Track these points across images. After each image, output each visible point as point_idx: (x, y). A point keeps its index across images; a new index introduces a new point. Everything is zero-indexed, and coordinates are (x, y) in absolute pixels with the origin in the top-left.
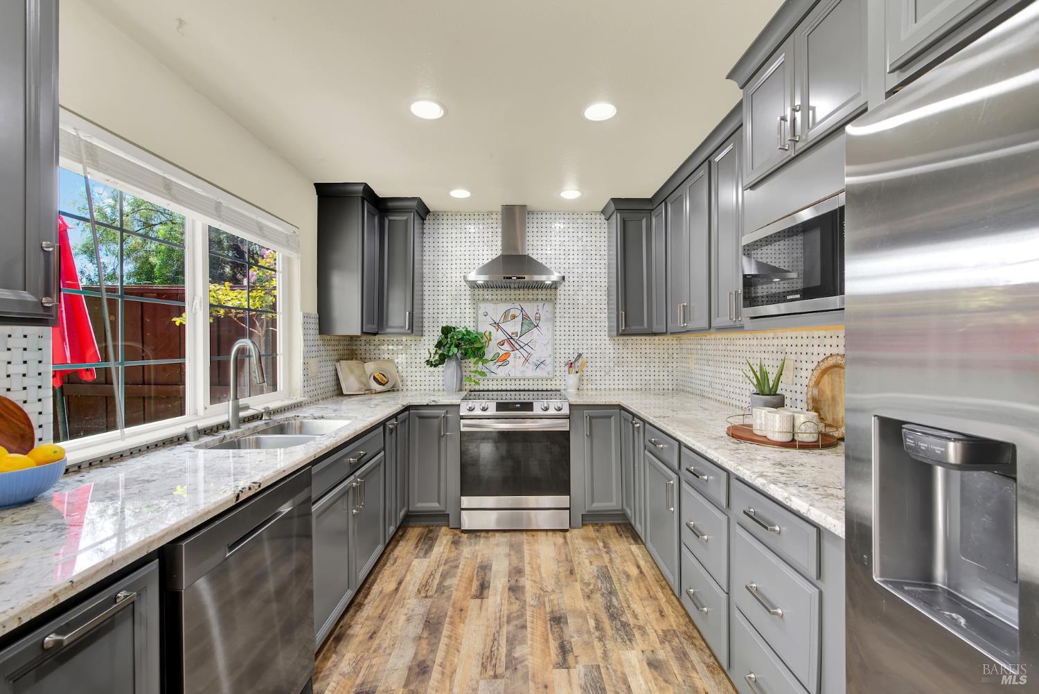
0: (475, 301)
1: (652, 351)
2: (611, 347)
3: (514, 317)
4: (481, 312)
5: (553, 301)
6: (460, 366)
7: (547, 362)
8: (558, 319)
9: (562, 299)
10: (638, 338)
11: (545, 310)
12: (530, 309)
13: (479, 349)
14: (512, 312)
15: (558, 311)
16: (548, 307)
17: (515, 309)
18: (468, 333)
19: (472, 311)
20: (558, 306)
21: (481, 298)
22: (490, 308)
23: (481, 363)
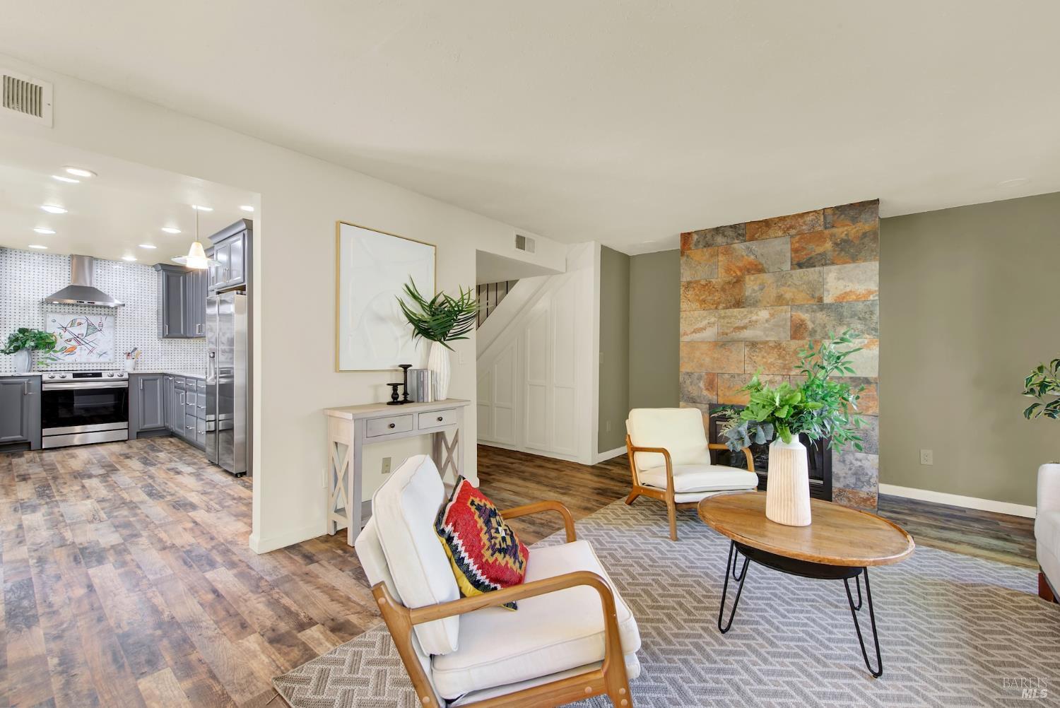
0: (44, 313)
1: (189, 347)
2: (160, 344)
3: (80, 324)
4: (49, 320)
5: (115, 316)
6: (29, 354)
7: (109, 353)
8: (118, 327)
9: (122, 313)
10: (178, 339)
11: (107, 322)
12: (95, 320)
13: (49, 343)
14: (78, 321)
15: (118, 321)
16: (110, 319)
17: (82, 319)
18: (40, 333)
19: (40, 318)
20: (118, 319)
21: (49, 310)
22: (57, 317)
23: (51, 352)
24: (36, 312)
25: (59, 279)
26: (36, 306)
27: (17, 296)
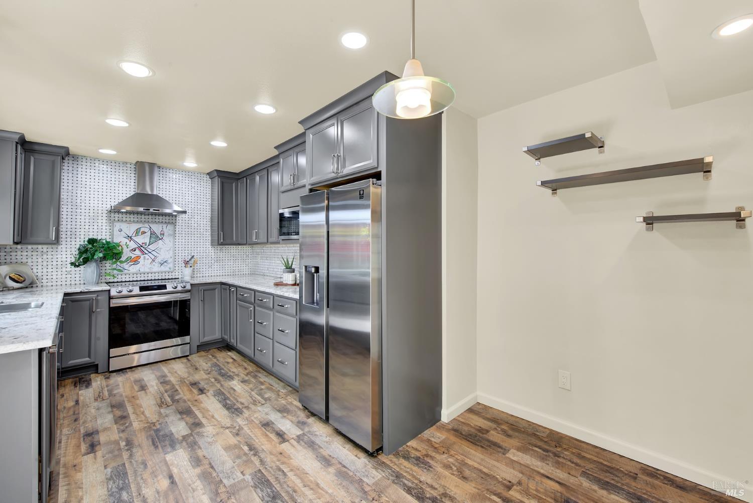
0: (111, 222)
1: (237, 253)
2: (213, 251)
3: (144, 233)
4: (116, 229)
5: (174, 224)
6: (97, 265)
7: (169, 261)
8: (177, 235)
9: (181, 221)
10: (229, 246)
11: (168, 230)
12: (157, 228)
13: (117, 254)
14: (142, 230)
15: (177, 230)
16: (170, 227)
17: (145, 228)
18: (108, 243)
19: (108, 228)
20: (177, 227)
21: (117, 219)
22: (124, 226)
23: (118, 263)
24: (104, 221)
25: (126, 188)
26: (104, 215)
27: (87, 205)
